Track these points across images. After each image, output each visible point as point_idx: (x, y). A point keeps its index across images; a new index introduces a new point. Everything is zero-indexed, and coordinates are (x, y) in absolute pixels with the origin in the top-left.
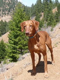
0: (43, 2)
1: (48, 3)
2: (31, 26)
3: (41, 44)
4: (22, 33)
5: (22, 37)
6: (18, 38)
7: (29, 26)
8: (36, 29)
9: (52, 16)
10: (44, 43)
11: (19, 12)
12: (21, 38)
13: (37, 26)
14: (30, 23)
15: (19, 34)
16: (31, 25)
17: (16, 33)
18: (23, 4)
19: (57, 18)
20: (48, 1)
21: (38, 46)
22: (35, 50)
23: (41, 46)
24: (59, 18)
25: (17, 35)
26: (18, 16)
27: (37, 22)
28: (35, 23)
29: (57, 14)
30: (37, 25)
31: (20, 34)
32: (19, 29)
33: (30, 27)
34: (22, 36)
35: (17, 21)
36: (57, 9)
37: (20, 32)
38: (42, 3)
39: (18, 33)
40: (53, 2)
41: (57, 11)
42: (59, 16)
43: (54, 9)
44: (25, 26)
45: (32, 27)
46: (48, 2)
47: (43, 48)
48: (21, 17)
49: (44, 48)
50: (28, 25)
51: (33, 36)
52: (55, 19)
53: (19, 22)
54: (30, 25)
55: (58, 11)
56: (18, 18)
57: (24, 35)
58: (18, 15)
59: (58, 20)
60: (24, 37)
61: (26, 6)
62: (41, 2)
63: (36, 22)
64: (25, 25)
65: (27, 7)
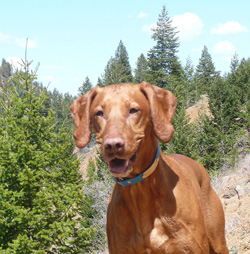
0: (139, 71)
1: (161, 75)
2: (133, 111)
3: (185, 220)
4: (39, 217)
5: (36, 236)
6: (16, 242)
7: (121, 109)
8: (159, 132)
9: (183, 140)
10: (196, 217)
11: (23, 109)
12: (31, 243)
13: (163, 117)
14: (130, 95)
15: (20, 220)
16: (135, 105)
17: (5, 216)
18: (36, 84)
19: (210, 150)
20: (165, 66)
21: (166, 231)
22: (149, 251)
23: (182, 230)
24: (220, 149)
25: (12, 228)
26: (18, 128)
27: (165, 94)
28: (156, 98)
29: (210, 127)
30: (166, 111)
31: (25, 221)
32: (21, 194)
33: (126, 116)
34: (35, 231)
35: (12, 154)
36: (210, 107)
37: (25, 211)
38: (133, 74)
39: (16, 215)
40: (190, 73)
41: (209, 114)
42: (219, 141)
43: (192, 103)
44: (100, 113)
45: (140, 116)
46: (163, 71)
47: (194, 240)
48: (33, 137)
49: (199, 242)
50: (118, 107)
51: (143, 172)
52: (201, 155)
53: (20, 161)
54: (128, 106)
55: (213, 112)
56: (18, 140)
57: (47, 227)
58: (19, 124)
59: (213, 159)
60: (46, 237)
61: (55, 91)
62: (130, 73)
63: (160, 92)
64: (99, 108)
65: (60, 97)
